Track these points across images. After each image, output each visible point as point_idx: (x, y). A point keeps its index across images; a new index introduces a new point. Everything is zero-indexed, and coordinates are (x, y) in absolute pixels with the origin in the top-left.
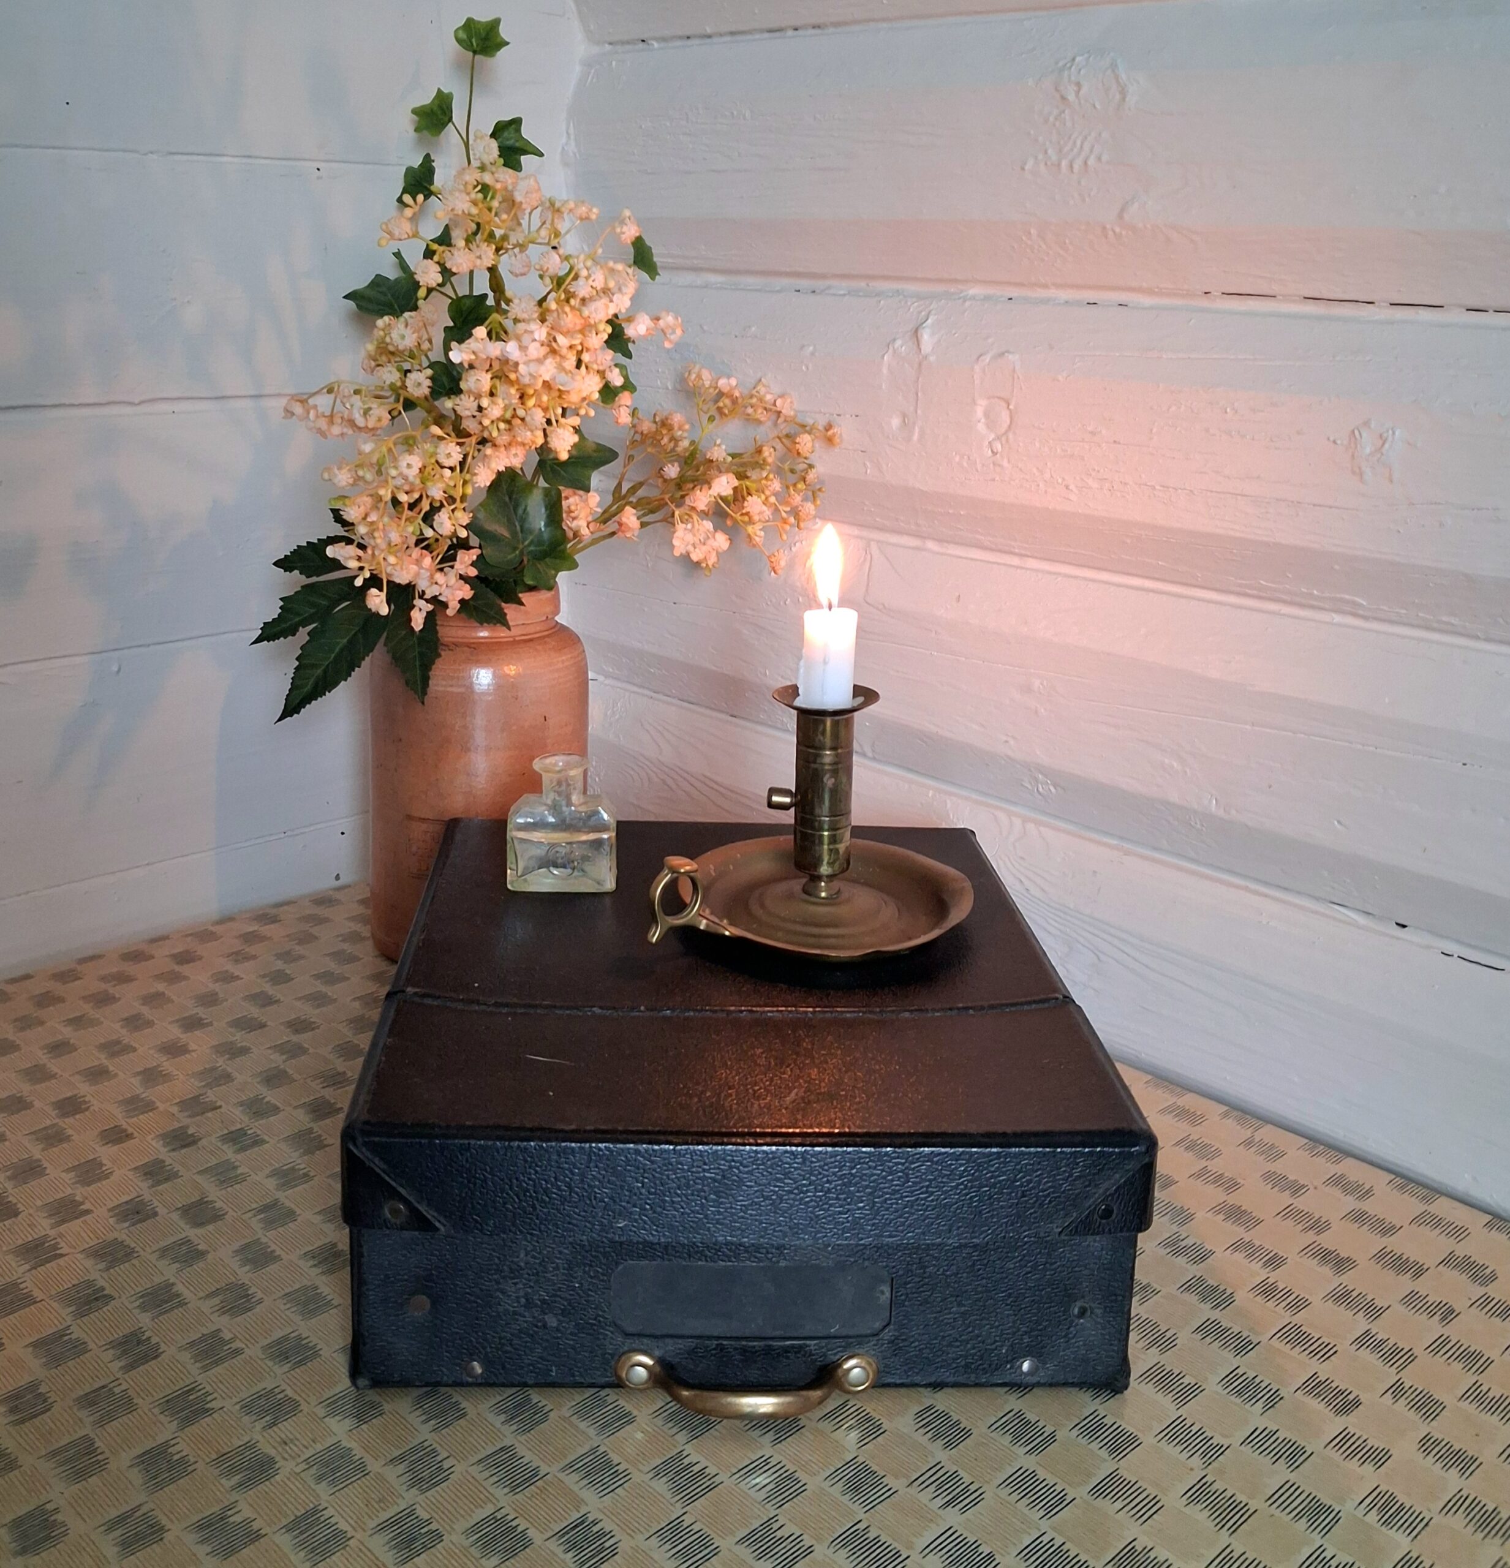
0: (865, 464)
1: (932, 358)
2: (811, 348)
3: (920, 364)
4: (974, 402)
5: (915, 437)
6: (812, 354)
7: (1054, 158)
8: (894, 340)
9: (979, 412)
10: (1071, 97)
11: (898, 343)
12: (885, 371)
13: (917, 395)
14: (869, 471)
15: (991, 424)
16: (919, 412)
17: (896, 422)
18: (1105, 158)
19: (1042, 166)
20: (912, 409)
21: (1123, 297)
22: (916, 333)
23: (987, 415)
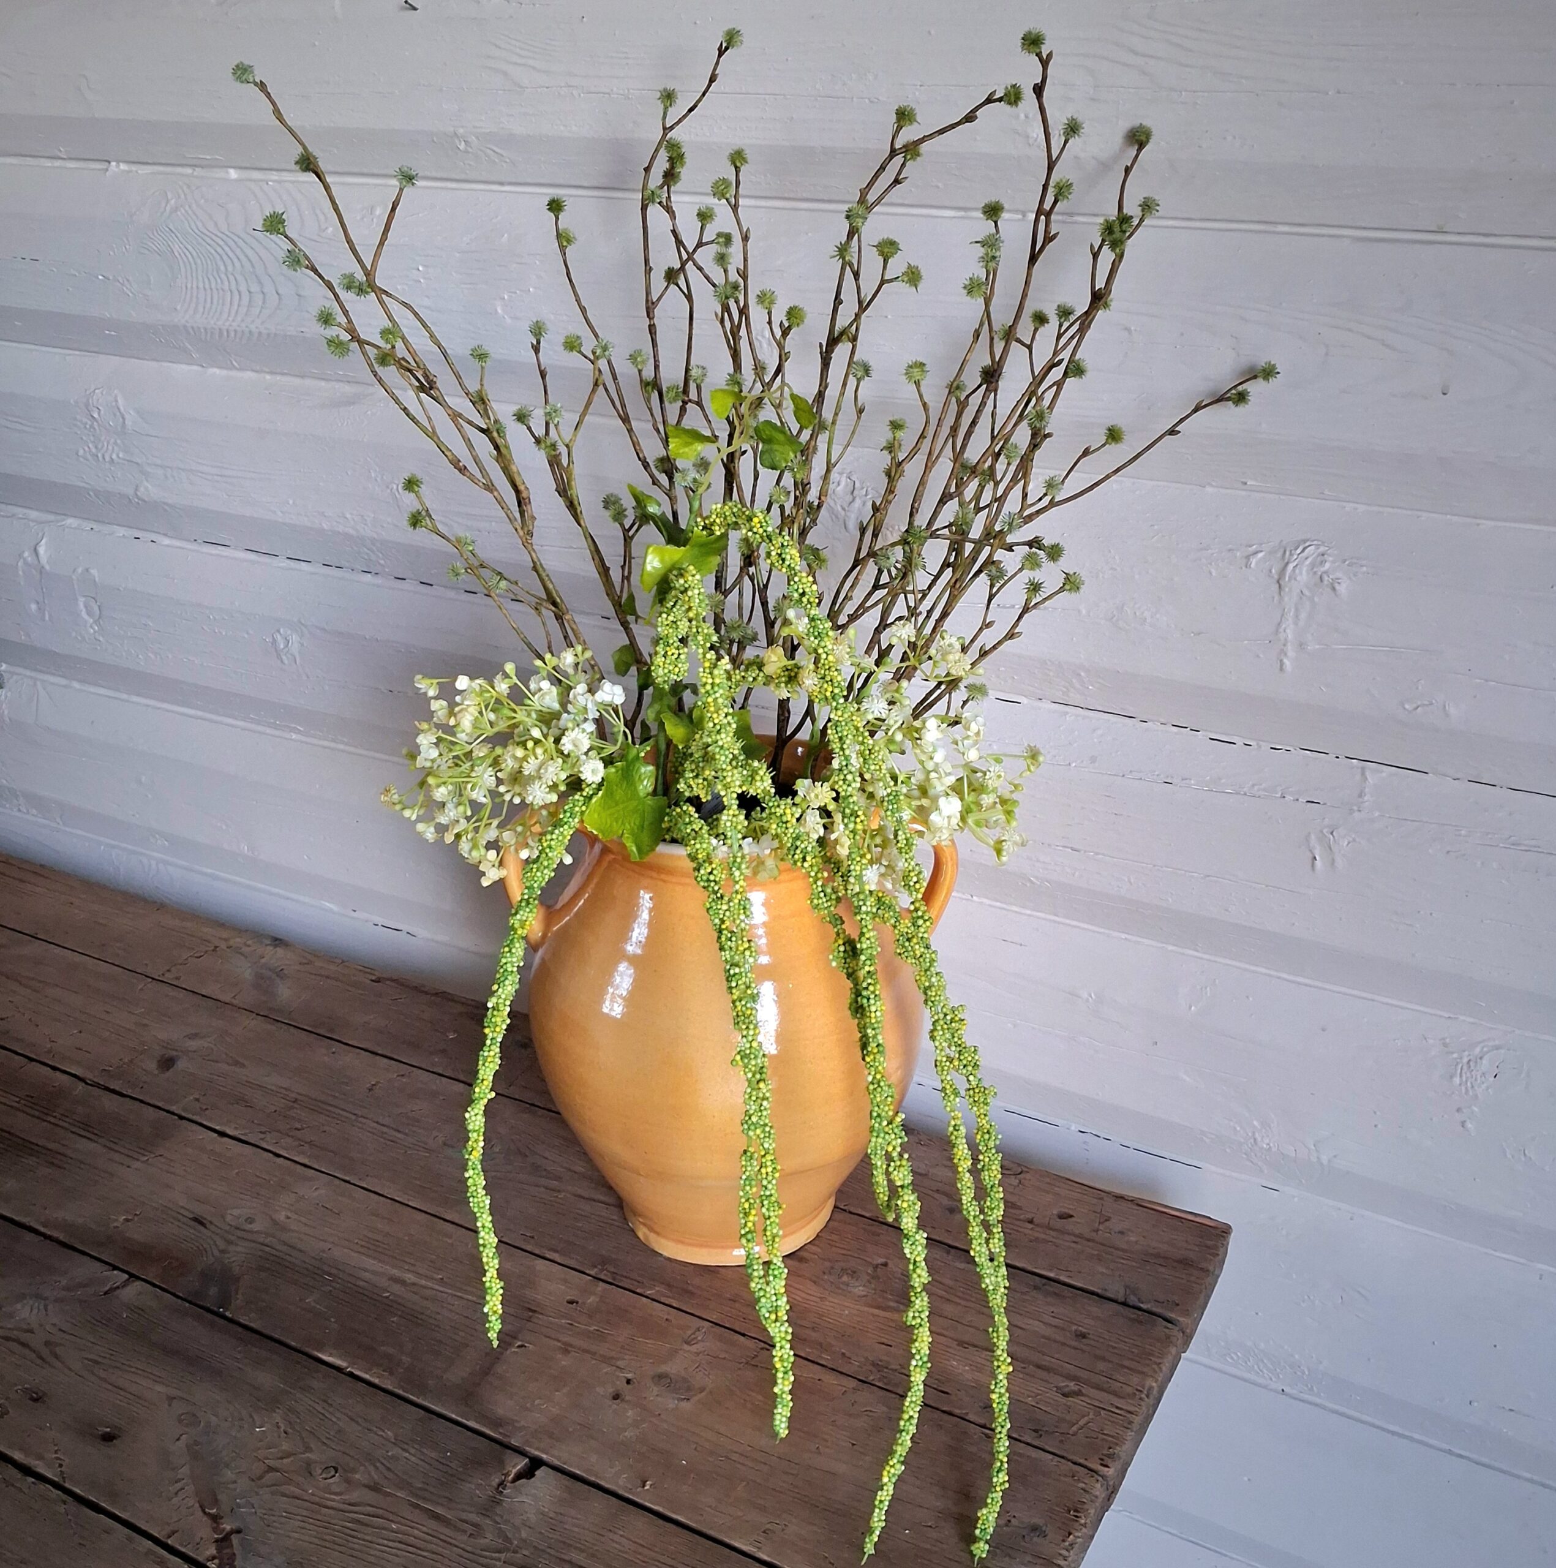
4: (77, 599)
5: (47, 618)
7: (94, 450)
9: (81, 606)
10: (96, 415)
11: (26, 554)
12: (21, 573)
15: (89, 613)
17: (34, 607)
18: (121, 455)
19: (89, 457)
21: (154, 537)
23: (86, 607)
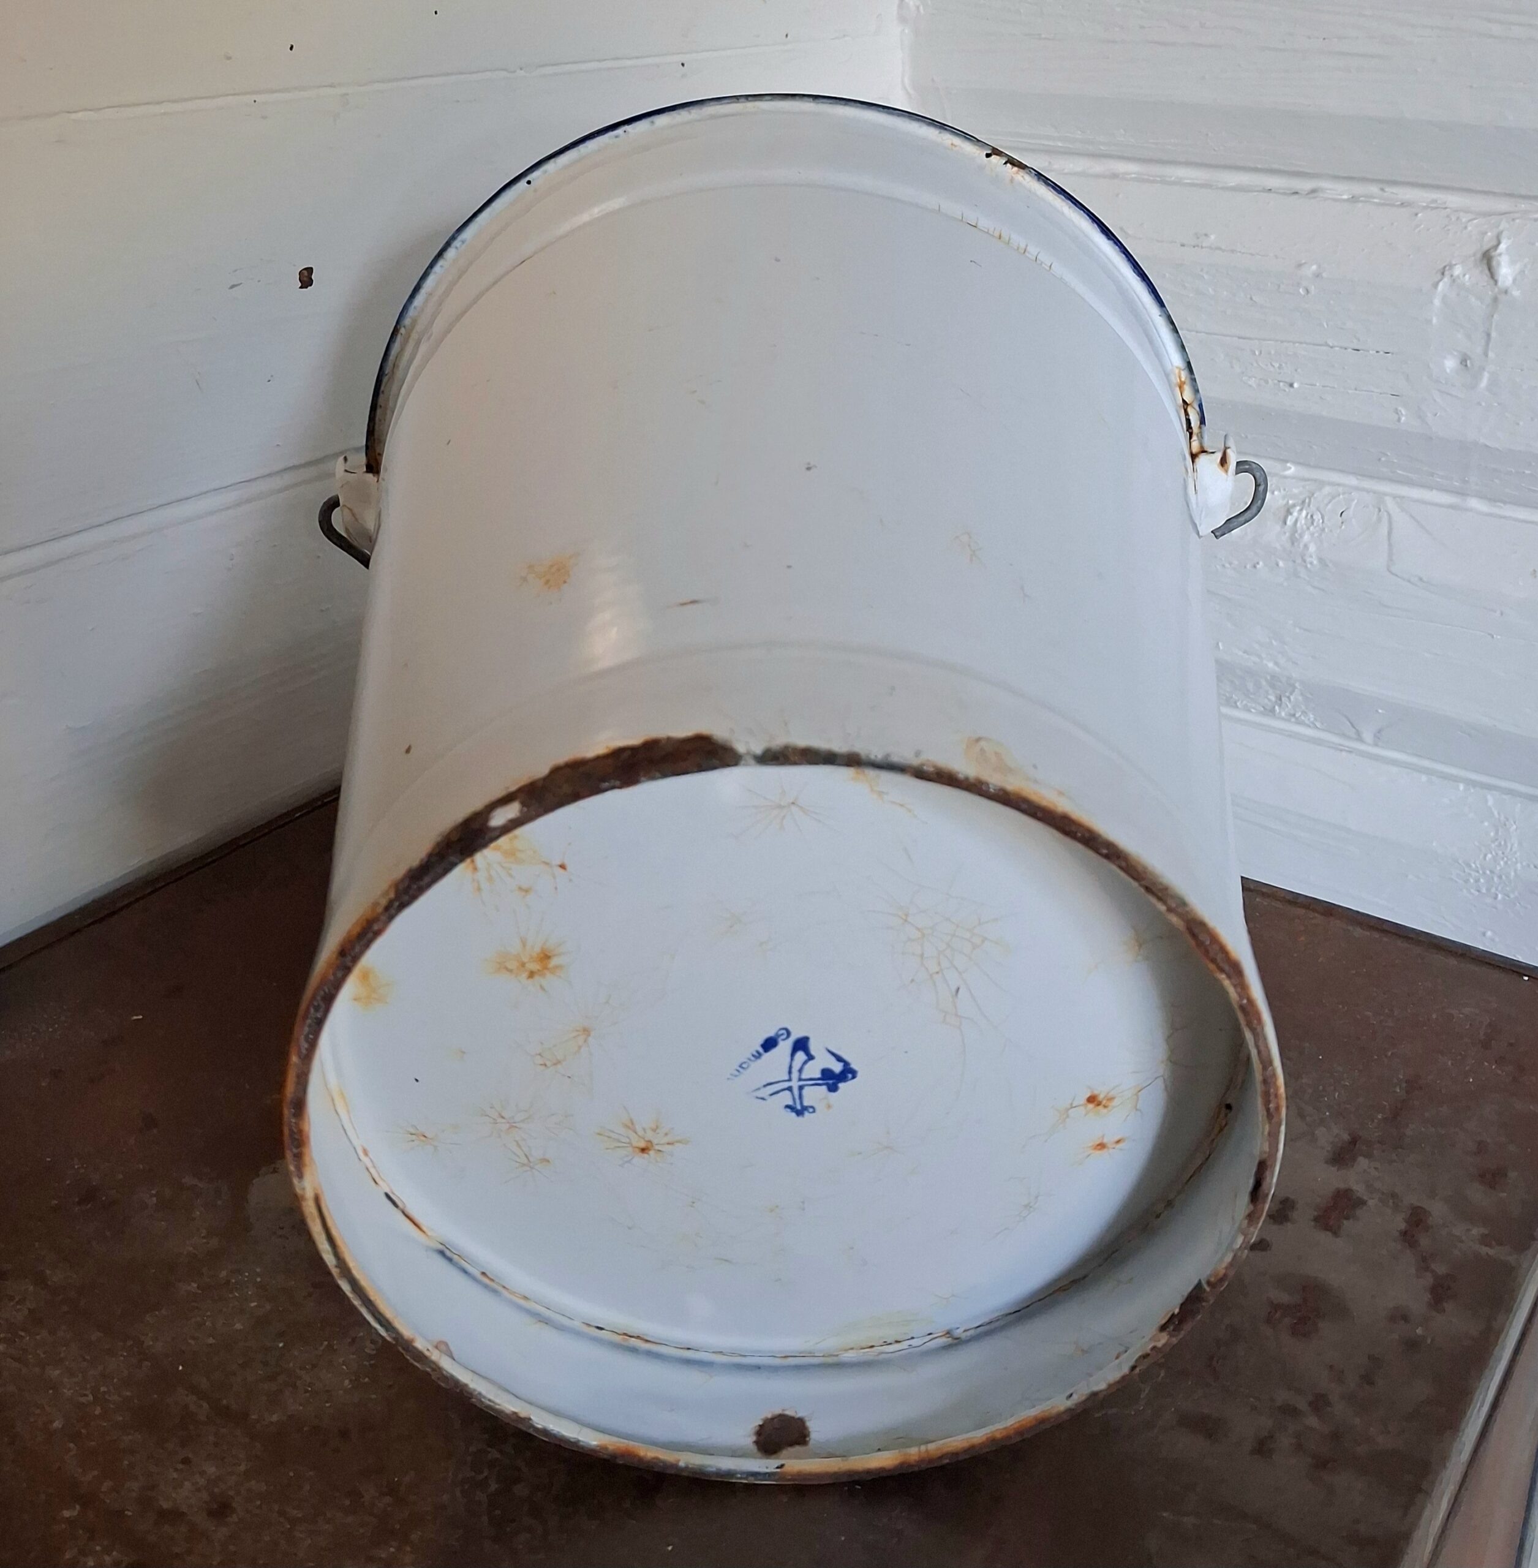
0: (1396, 411)
1: (1516, 293)
2: (1314, 267)
3: (1495, 300)
6: (1318, 275)
8: (1451, 266)
13: (1489, 335)
14: (1403, 419)
16: (1491, 354)
20: (1479, 350)
22: (1487, 260)
